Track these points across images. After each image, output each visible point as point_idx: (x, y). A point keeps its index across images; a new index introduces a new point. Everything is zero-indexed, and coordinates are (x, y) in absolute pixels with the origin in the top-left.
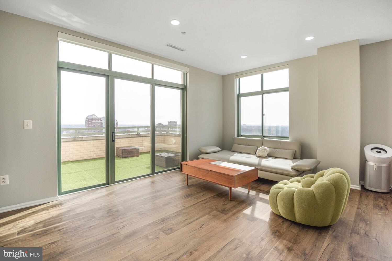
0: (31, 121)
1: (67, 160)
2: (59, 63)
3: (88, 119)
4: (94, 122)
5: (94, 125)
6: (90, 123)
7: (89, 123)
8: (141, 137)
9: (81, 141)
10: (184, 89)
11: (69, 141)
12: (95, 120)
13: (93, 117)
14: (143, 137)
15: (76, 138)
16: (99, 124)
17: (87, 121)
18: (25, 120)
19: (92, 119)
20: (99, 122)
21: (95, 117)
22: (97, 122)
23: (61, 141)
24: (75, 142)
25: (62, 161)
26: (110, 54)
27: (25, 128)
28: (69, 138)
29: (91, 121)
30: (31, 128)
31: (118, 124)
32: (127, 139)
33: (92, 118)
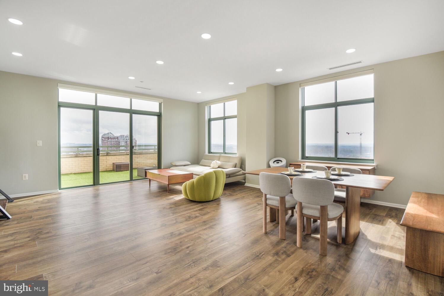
0: (41, 141)
1: (70, 173)
2: (59, 103)
3: (104, 137)
4: (111, 141)
5: (111, 144)
6: (106, 142)
7: (104, 142)
8: (136, 154)
9: (81, 157)
10: (159, 116)
11: (72, 157)
12: (112, 139)
13: (110, 135)
14: (137, 154)
15: (78, 154)
16: (116, 143)
17: (103, 139)
18: (38, 141)
19: (108, 138)
20: (116, 141)
21: (112, 135)
22: (113, 141)
23: (61, 157)
24: (76, 158)
25: (61, 173)
26: (96, 94)
27: (38, 145)
28: (72, 155)
29: (107, 139)
30: (41, 145)
31: (137, 143)
32: (123, 156)
33: (108, 136)
